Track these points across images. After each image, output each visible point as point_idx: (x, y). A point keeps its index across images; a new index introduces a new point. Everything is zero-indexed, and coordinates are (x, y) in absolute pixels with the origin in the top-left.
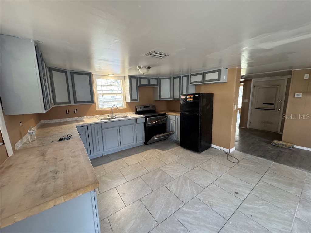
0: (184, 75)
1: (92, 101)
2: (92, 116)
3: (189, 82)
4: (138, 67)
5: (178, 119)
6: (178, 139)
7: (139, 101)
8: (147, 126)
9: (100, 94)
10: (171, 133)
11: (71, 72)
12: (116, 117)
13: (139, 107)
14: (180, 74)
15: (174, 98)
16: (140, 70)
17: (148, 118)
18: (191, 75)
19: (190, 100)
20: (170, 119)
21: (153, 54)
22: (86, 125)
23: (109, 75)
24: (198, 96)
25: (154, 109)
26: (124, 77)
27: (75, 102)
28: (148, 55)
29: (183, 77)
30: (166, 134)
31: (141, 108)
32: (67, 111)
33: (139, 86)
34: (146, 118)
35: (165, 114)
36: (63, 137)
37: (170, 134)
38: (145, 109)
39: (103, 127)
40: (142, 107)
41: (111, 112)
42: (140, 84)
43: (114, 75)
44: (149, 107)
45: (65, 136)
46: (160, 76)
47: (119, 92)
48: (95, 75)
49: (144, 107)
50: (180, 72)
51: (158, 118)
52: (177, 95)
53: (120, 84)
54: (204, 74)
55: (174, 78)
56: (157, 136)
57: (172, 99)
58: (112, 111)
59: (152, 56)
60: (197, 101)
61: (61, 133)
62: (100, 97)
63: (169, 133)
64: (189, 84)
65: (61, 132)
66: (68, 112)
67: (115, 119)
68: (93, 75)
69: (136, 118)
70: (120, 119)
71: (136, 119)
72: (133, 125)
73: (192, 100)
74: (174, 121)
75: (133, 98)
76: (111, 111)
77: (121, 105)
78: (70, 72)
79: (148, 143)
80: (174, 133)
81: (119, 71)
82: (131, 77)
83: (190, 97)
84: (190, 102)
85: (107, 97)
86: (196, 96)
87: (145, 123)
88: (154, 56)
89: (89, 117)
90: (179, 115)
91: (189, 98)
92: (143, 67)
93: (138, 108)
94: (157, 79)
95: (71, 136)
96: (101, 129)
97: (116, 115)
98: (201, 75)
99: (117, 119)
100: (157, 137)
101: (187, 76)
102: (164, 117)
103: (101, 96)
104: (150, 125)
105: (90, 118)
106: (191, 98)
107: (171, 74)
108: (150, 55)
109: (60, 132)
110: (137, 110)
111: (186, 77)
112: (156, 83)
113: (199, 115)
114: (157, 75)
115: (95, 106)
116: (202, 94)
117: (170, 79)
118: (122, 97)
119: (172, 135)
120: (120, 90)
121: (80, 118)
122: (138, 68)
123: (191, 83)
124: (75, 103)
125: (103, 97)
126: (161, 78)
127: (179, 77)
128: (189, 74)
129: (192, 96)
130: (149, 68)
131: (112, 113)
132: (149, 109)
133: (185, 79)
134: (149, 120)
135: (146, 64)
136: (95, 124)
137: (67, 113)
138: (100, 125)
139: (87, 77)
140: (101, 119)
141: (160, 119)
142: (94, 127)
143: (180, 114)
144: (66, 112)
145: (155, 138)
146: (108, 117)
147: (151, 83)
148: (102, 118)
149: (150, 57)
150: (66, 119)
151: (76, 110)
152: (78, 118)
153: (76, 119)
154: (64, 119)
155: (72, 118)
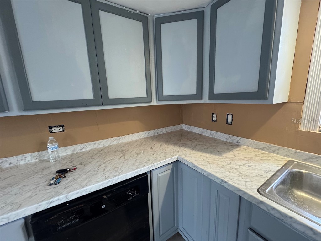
11: (211, 6)
32: (215, 116)
66: (214, 118)
105: (263, 149)
124: (209, 99)
137: (213, 120)
150: (209, 131)
151: (232, 115)
152: (232, 138)
153: (226, 139)
154: (207, 131)
155: (219, 133)
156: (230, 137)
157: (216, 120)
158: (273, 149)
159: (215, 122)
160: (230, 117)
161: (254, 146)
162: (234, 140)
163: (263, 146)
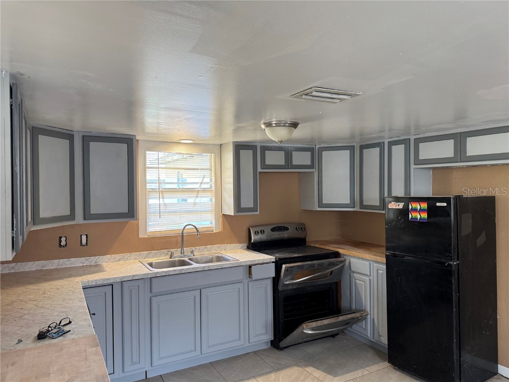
0: (396, 139)
1: (131, 212)
2: (127, 255)
3: (412, 158)
4: (262, 122)
5: (380, 272)
6: (380, 336)
7: (258, 213)
8: (280, 288)
9: (153, 190)
10: (358, 315)
11: (83, 137)
12: (192, 257)
13: (259, 229)
14: (383, 137)
15: (362, 206)
16: (267, 131)
17: (284, 266)
18: (418, 141)
19: (419, 217)
20: (353, 269)
21: (315, 94)
22: (109, 282)
23: (182, 141)
24: (445, 204)
25: (302, 236)
26: (221, 145)
27: (87, 215)
28: (297, 97)
29: (391, 144)
30: (341, 318)
31: (262, 232)
32: (63, 239)
33: (259, 170)
34: (278, 264)
35: (337, 255)
36: (49, 327)
37: (353, 319)
38: (277, 235)
39: (154, 291)
40: (268, 230)
41: (180, 244)
42: (264, 166)
43: (195, 142)
44: (286, 229)
45: (54, 325)
46: (320, 143)
47: (204, 186)
48: (143, 140)
49: (273, 230)
50: (382, 131)
51: (313, 265)
52: (372, 196)
53: (207, 166)
54: (460, 139)
55: (362, 147)
56: (314, 324)
57: (357, 209)
58: (182, 240)
59: (311, 98)
60: (442, 219)
61: (42, 311)
62: (153, 201)
63: (349, 316)
64: (413, 166)
65: (42, 307)
66: (63, 243)
67: (189, 264)
68: (138, 140)
69: (249, 264)
70: (204, 267)
71: (250, 267)
72: (240, 286)
73: (425, 216)
74: (367, 279)
75: (243, 205)
76: (180, 239)
77: (208, 223)
78: (81, 135)
79: (283, 344)
80: (365, 319)
81: (206, 132)
82: (239, 148)
83: (419, 207)
84: (421, 224)
85: (171, 200)
86: (438, 204)
87: (276, 280)
88: (314, 98)
89: (118, 256)
90: (384, 260)
91: (415, 210)
92: (278, 125)
93: (256, 233)
94: (311, 150)
95: (70, 322)
96: (150, 295)
97: (192, 252)
98: (453, 141)
99: (195, 265)
100: (313, 329)
101: (406, 142)
102: (333, 264)
103: (155, 198)
104: (290, 287)
105: (119, 260)
106: (421, 210)
107: (352, 137)
108: (304, 97)
109: (40, 304)
110: (254, 238)
111: (403, 146)
112: (308, 163)
113: (450, 265)
114: (312, 140)
115: (138, 226)
116: (458, 198)
117: (351, 148)
118: (211, 200)
119: (360, 324)
120: (207, 180)
121: (93, 260)
122: (263, 126)
123: (418, 162)
124: (85, 219)
125: (161, 200)
126: (323, 145)
127: (380, 145)
128: (412, 138)
129: (424, 206)
130: (295, 125)
131: (182, 247)
132: (285, 235)
133: (398, 152)
134: (287, 270)
135: (287, 116)
136: (133, 280)
137: (60, 246)
138: (148, 282)
139: (124, 147)
140: (151, 265)
141: (321, 268)
142: (131, 291)
143: (387, 257)
144: (60, 241)
145: (308, 329)
146: (170, 258)
147: (295, 162)
148: (154, 260)
149: (304, 100)
150: (56, 261)
151: (86, 235)
152: (90, 260)
153: (83, 263)
154: (53, 261)
155: (73, 259)
156: (87, 260)
157: (66, 244)
158: (126, 257)
159: (64, 247)
160: (84, 238)
161: (112, 260)
162: (92, 261)
163: (119, 258)
